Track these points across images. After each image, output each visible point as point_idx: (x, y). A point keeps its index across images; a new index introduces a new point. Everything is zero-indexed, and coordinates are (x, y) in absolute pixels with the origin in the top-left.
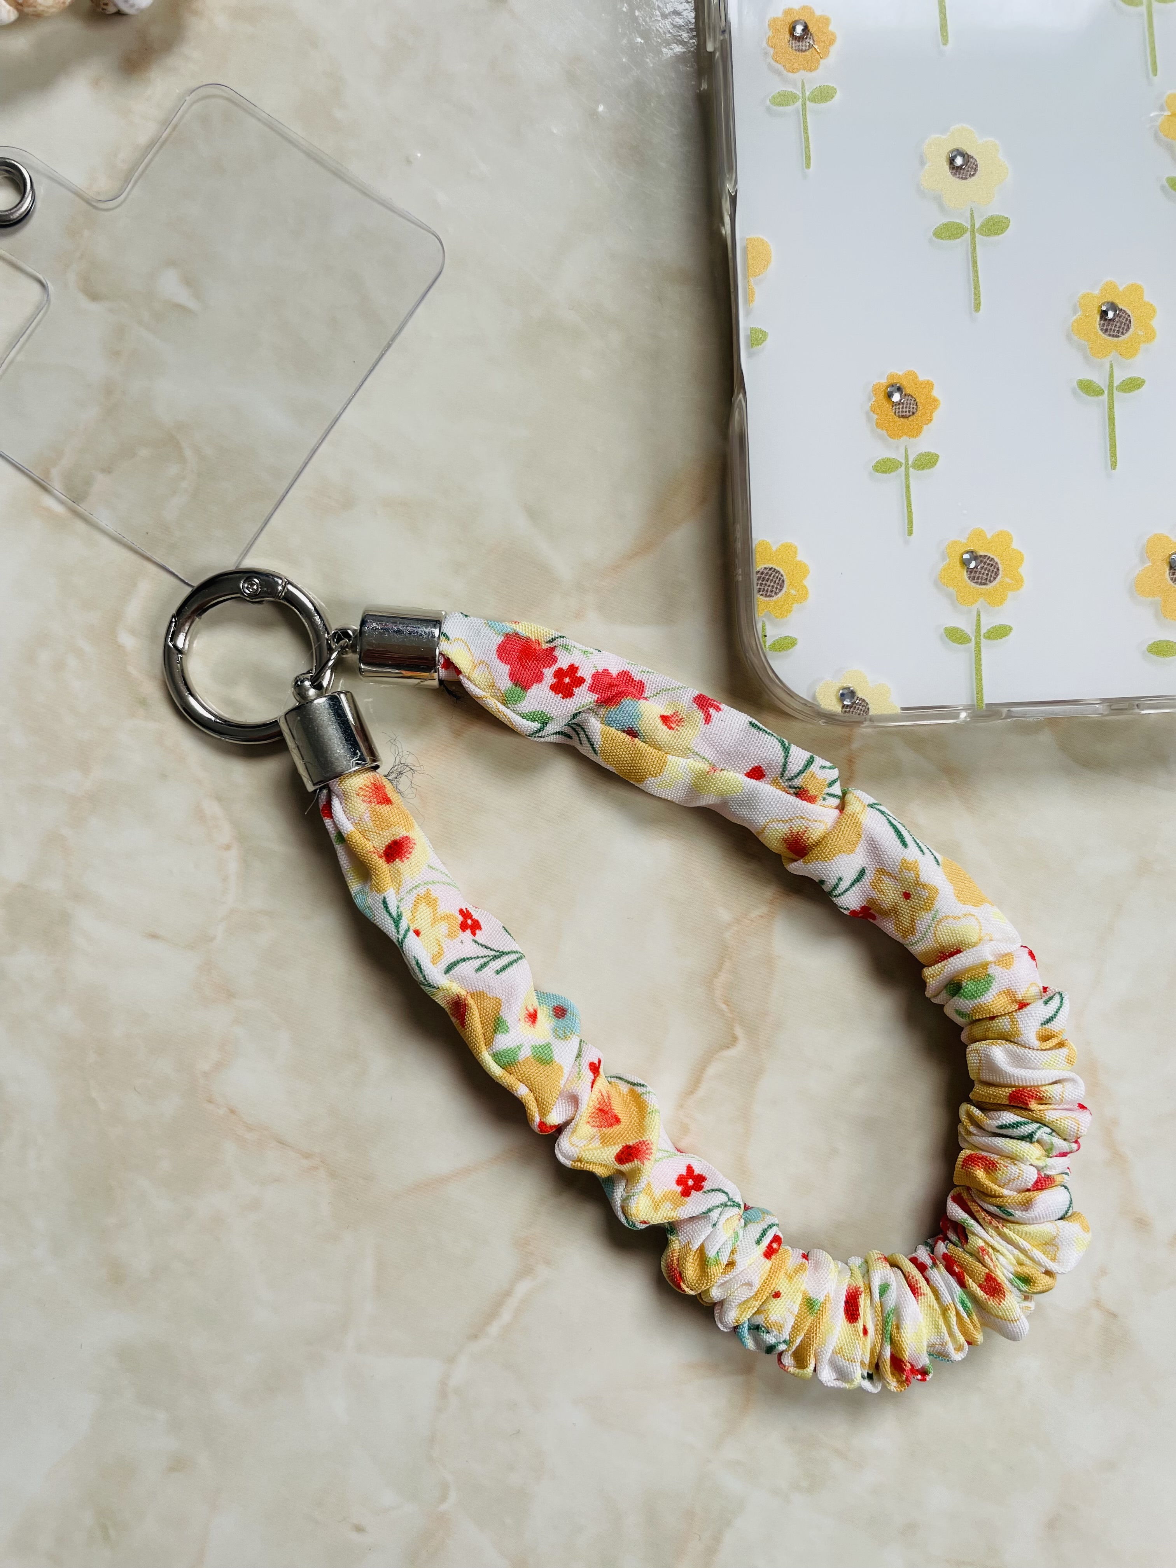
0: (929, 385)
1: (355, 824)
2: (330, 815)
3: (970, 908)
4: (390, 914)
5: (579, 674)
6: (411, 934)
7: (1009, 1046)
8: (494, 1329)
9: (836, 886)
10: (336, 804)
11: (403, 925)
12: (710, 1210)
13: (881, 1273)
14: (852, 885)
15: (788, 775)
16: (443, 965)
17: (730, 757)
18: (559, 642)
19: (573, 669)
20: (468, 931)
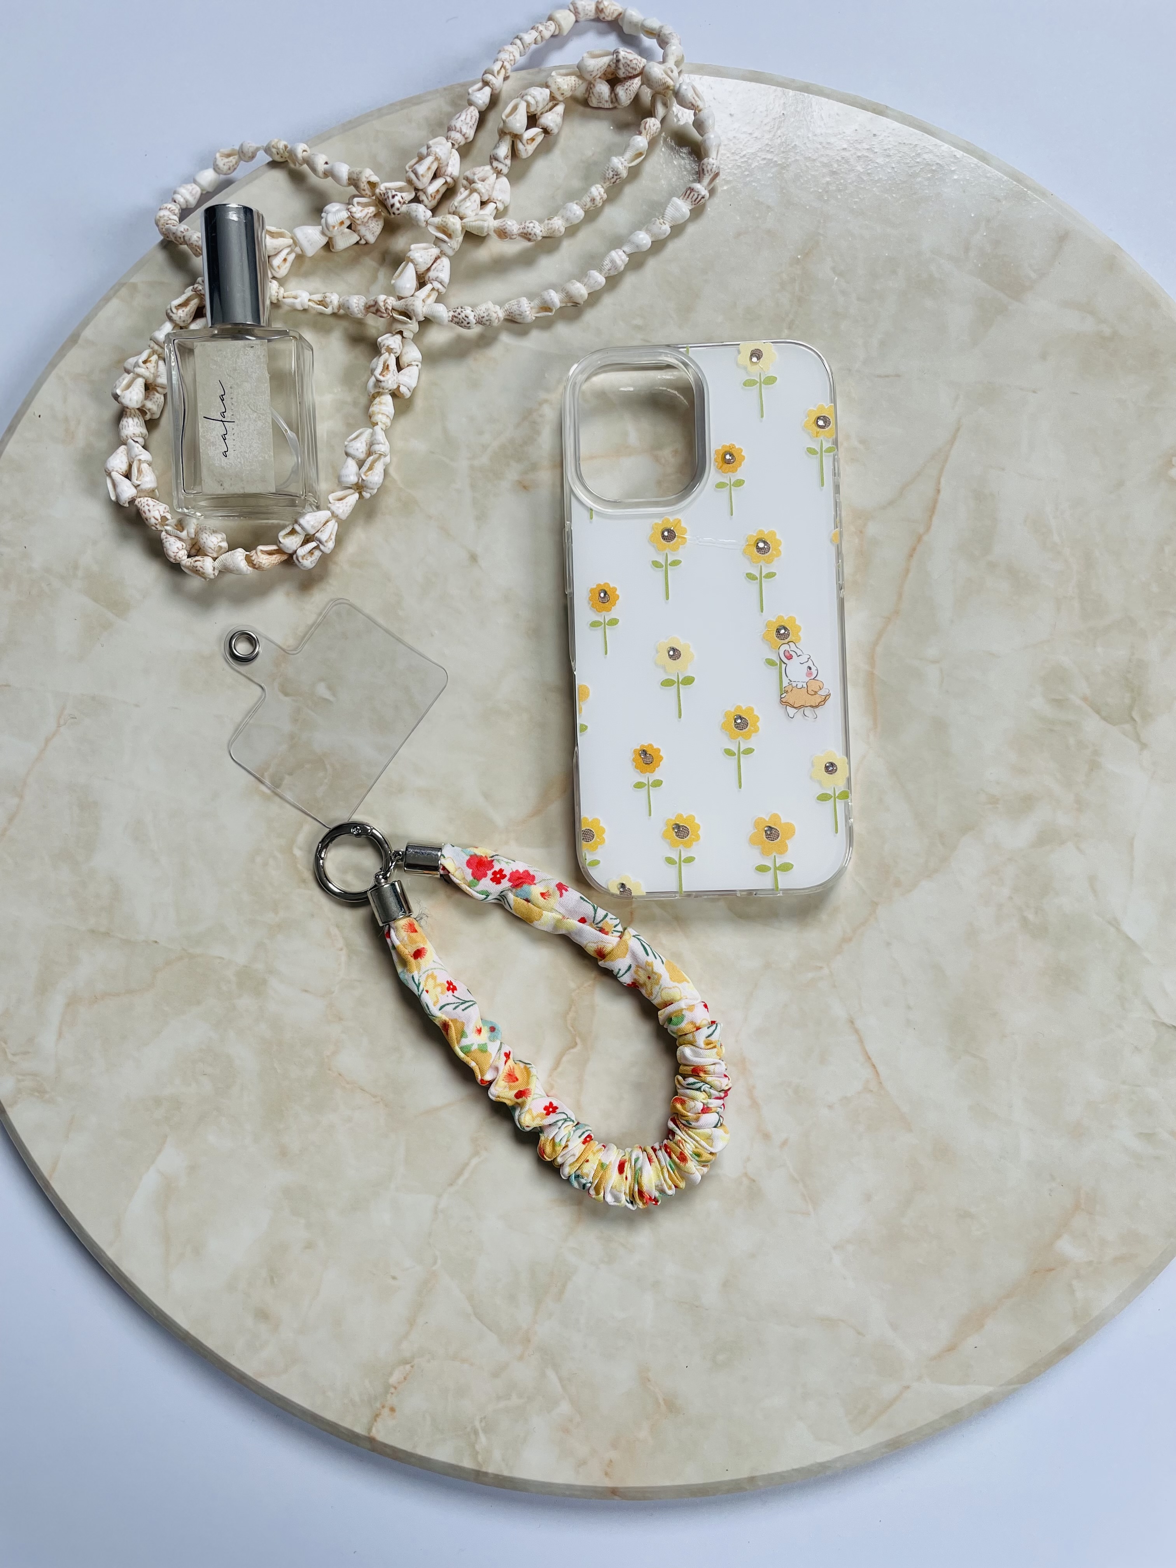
0: (659, 750)
1: (400, 941)
2: (389, 937)
3: (676, 984)
4: (415, 983)
5: (504, 873)
6: (424, 992)
7: (692, 1047)
8: (460, 1181)
9: (618, 973)
10: (392, 933)
11: (421, 988)
12: (557, 1121)
13: (637, 1153)
14: (626, 972)
15: (596, 922)
16: (439, 1006)
17: (572, 913)
18: (496, 857)
19: (501, 871)
20: (451, 991)
